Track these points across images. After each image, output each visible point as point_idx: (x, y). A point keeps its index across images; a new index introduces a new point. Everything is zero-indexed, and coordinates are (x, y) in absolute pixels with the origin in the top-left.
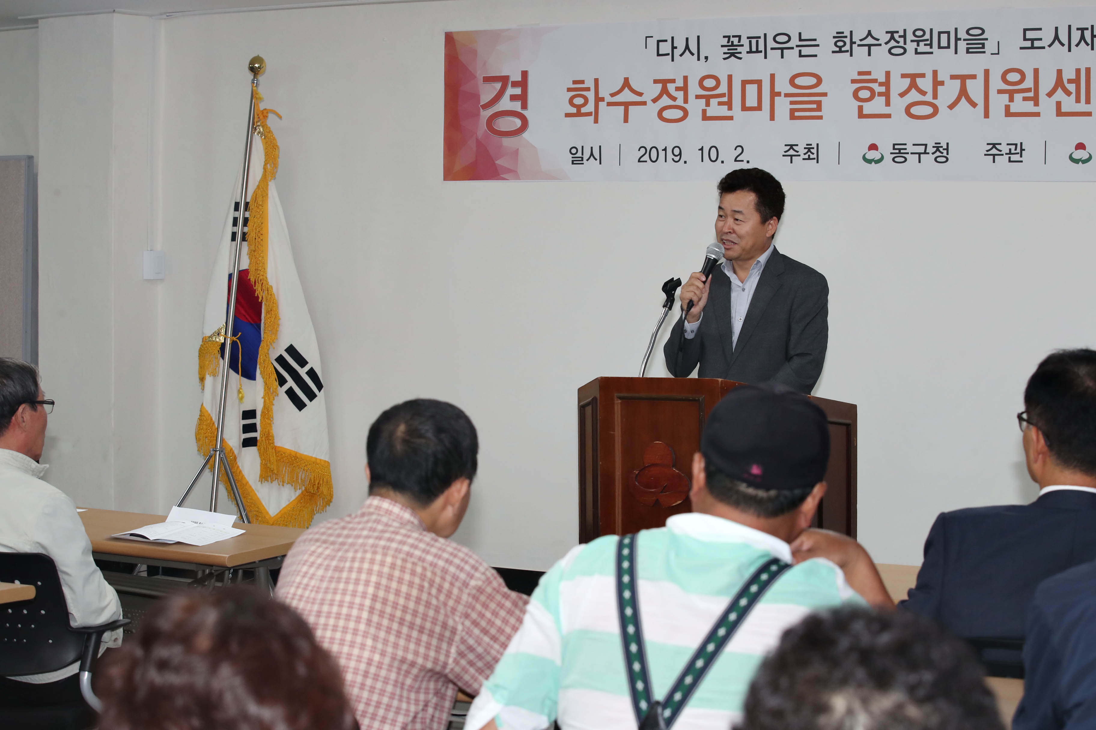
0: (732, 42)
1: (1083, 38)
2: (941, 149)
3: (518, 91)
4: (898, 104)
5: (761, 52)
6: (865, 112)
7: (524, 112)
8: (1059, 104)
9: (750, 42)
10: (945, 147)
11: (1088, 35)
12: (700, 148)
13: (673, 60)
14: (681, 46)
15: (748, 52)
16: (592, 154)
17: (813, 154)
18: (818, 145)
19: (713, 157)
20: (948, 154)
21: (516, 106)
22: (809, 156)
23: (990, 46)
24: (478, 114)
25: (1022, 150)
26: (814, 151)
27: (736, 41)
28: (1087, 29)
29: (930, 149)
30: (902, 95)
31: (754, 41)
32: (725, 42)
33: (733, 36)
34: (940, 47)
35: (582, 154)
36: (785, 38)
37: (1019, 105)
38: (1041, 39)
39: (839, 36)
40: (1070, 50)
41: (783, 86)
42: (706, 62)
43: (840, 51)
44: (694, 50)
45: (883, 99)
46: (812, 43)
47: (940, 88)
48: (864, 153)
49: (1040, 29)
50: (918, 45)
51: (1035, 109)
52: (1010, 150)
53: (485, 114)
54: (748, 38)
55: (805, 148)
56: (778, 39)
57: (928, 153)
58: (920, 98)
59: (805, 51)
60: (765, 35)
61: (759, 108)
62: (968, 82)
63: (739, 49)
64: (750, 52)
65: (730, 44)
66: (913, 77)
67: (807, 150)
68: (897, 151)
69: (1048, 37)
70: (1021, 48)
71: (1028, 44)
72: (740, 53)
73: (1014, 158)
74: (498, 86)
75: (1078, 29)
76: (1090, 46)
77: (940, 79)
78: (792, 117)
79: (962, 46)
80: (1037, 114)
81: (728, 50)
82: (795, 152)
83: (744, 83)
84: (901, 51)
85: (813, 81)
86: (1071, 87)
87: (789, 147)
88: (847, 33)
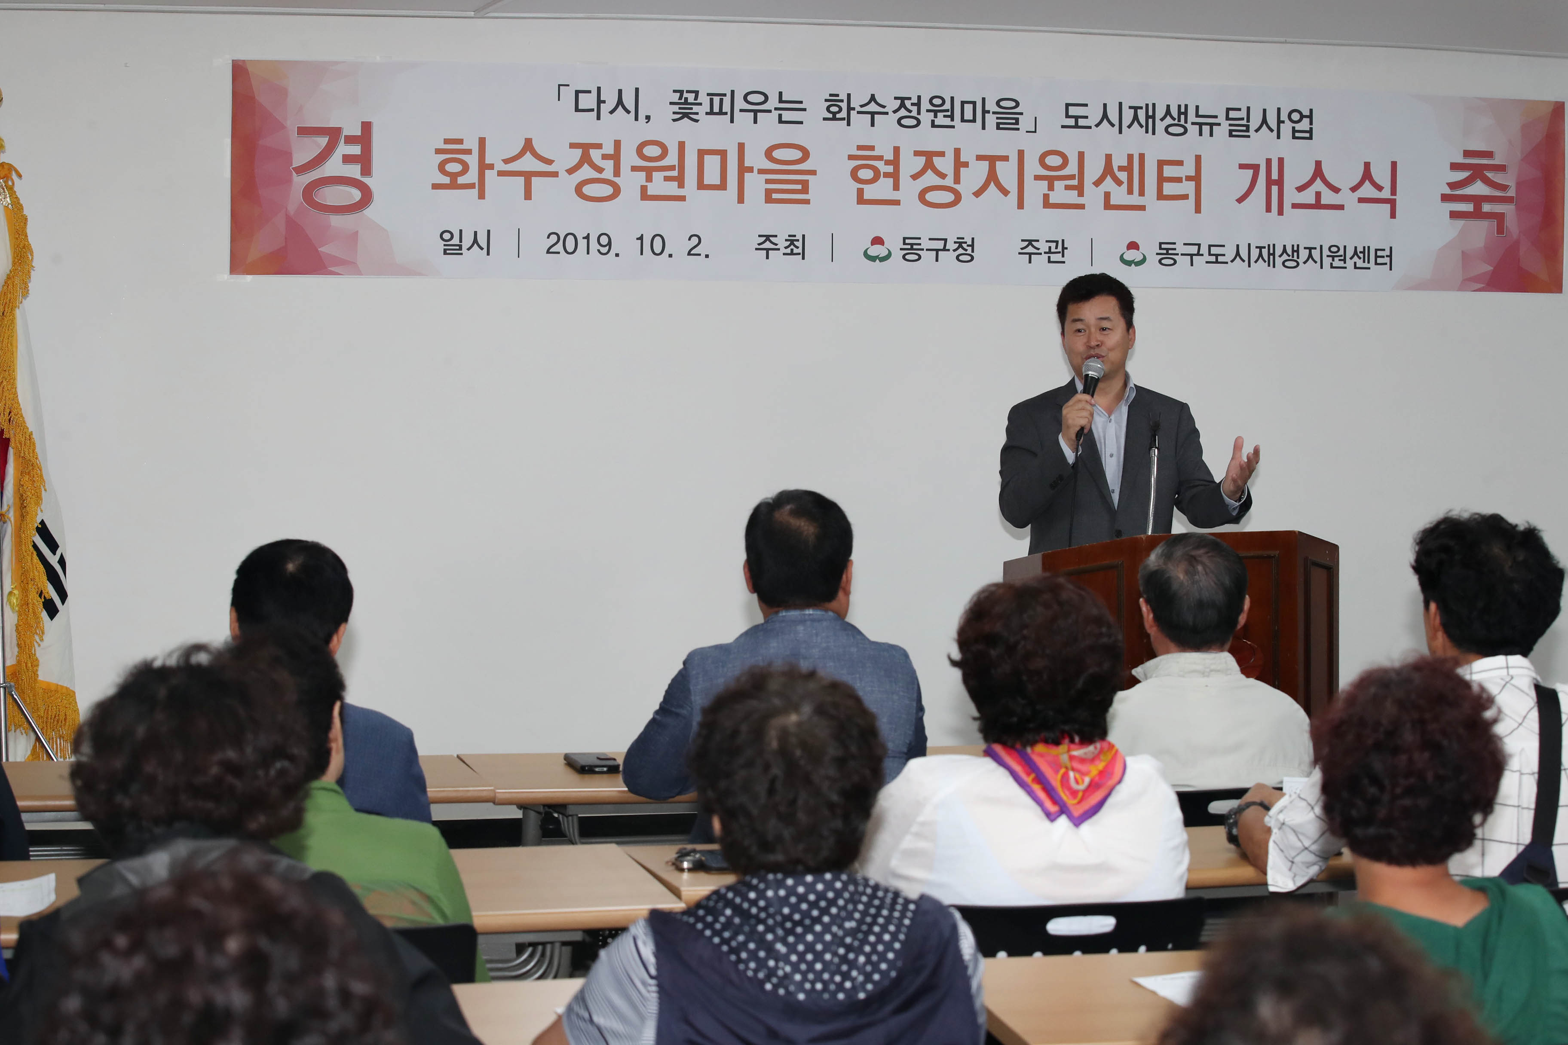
0: (686, 99)
1: (1136, 118)
2: (965, 246)
3: (356, 150)
4: (910, 189)
5: (726, 113)
6: (867, 196)
7: (366, 180)
8: (1107, 195)
9: (712, 101)
10: (970, 243)
11: (1142, 114)
12: (639, 236)
13: (598, 118)
14: (611, 101)
15: (707, 113)
16: (475, 241)
17: (797, 247)
18: (804, 236)
19: (658, 249)
20: (973, 251)
21: (354, 171)
22: (792, 250)
23: (1025, 123)
24: (289, 181)
25: (1064, 248)
26: (799, 244)
27: (691, 98)
28: (1141, 108)
29: (951, 245)
30: (915, 177)
31: (716, 100)
32: (675, 97)
33: (688, 92)
34: (963, 120)
35: (461, 241)
36: (759, 98)
37: (1060, 194)
38: (1086, 117)
39: (833, 100)
40: (1120, 132)
42: (647, 122)
43: (834, 119)
44: (631, 106)
45: (890, 181)
46: (797, 106)
47: (963, 170)
49: (1086, 105)
50: (936, 116)
51: (1080, 200)
52: (1050, 248)
53: (301, 181)
54: (708, 95)
56: (751, 98)
57: (948, 250)
58: (938, 181)
59: (787, 116)
60: (733, 92)
61: (722, 186)
62: (999, 164)
63: (695, 109)
64: (711, 113)
65: (683, 101)
66: (929, 157)
67: (789, 243)
68: (909, 247)
69: (1094, 114)
70: (1063, 127)
71: (1072, 122)
72: (697, 114)
73: (1054, 257)
74: (323, 141)
76: (1144, 128)
77: (963, 158)
78: (769, 199)
79: (991, 120)
80: (1081, 207)
81: (680, 108)
82: (772, 245)
83: (702, 153)
84: (913, 122)
85: (798, 155)
86: (1123, 176)
87: (764, 238)
88: (844, 97)
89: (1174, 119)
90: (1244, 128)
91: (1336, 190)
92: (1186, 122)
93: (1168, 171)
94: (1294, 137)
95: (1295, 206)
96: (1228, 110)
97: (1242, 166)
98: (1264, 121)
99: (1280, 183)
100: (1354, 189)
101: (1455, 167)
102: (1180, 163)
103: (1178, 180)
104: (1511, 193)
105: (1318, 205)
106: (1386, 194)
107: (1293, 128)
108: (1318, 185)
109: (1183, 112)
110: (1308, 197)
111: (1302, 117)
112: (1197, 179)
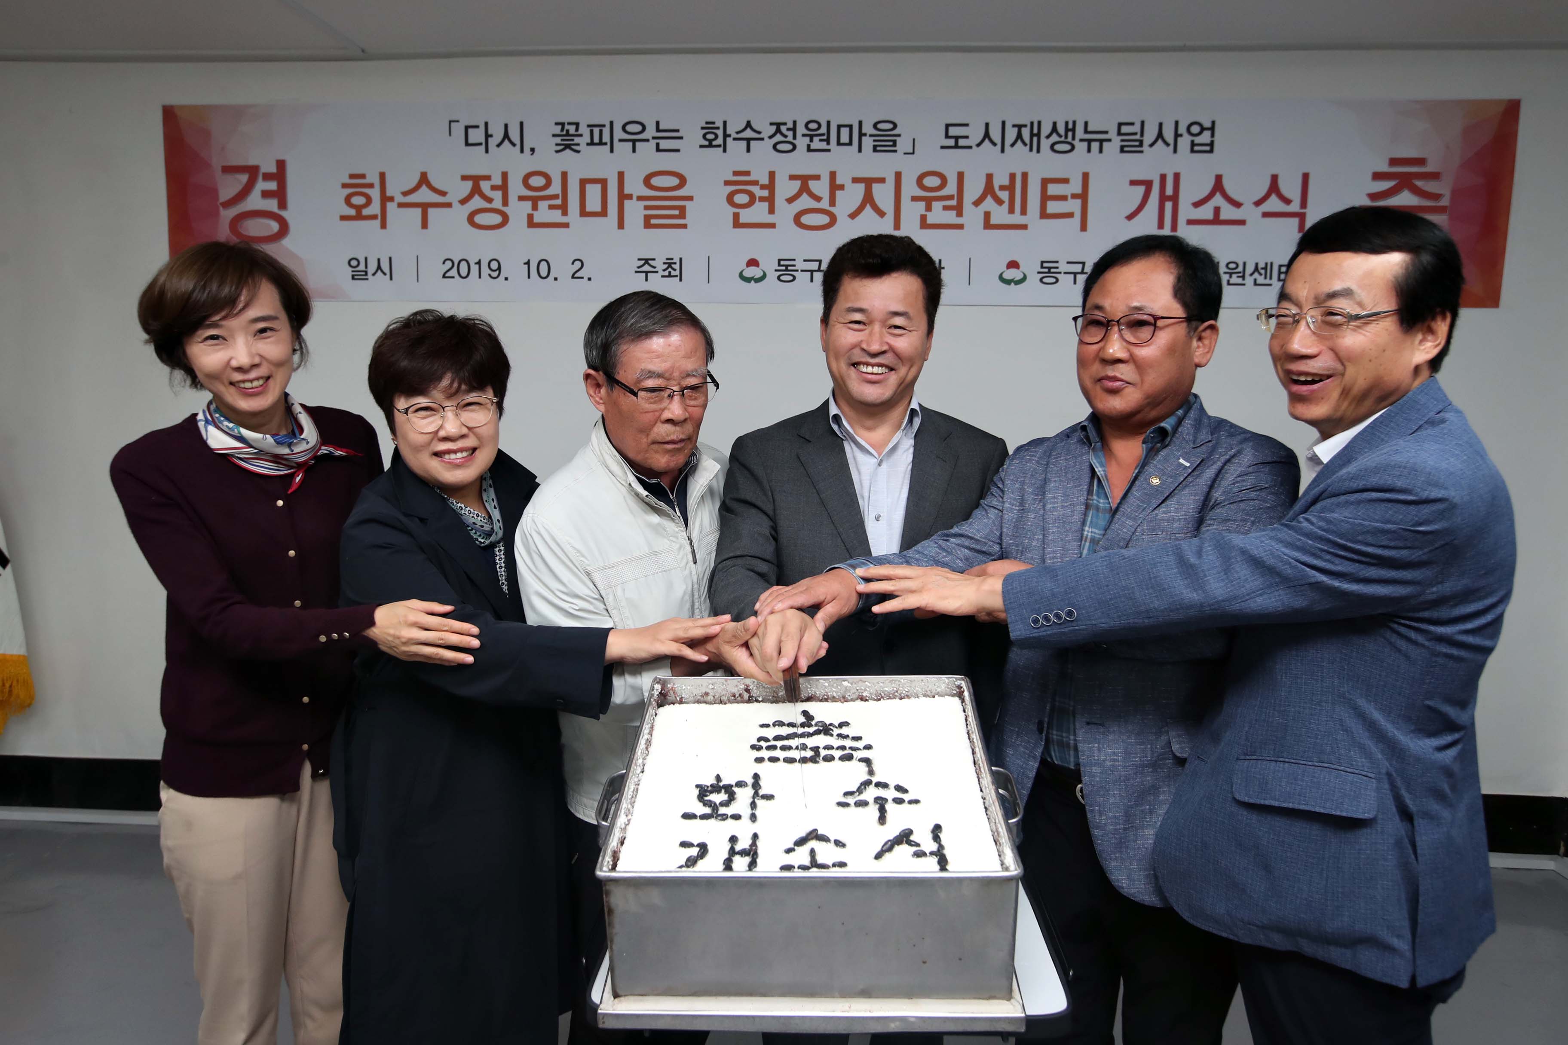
0: (568, 131)
1: (1019, 136)
3: (272, 186)
4: (785, 212)
5: (606, 144)
6: (742, 220)
7: (283, 213)
8: (987, 215)
9: (592, 132)
11: (1026, 133)
12: (526, 261)
13: (487, 151)
14: (498, 135)
15: (588, 144)
16: (379, 267)
17: (675, 270)
18: (681, 259)
19: (544, 273)
21: (272, 205)
22: (670, 272)
23: (903, 144)
24: (217, 214)
26: (677, 267)
27: (572, 129)
28: (1025, 126)
30: (790, 200)
31: (596, 131)
32: (557, 130)
33: (569, 124)
34: (839, 143)
35: (366, 267)
36: (637, 128)
37: (938, 215)
38: (967, 137)
39: (709, 127)
40: (1003, 151)
41: (636, 186)
42: (532, 154)
43: (710, 146)
44: (517, 140)
45: (765, 205)
46: (674, 134)
47: (838, 193)
48: (741, 270)
49: (967, 125)
50: (811, 141)
51: (959, 221)
53: (228, 214)
54: (589, 126)
55: (664, 263)
58: (814, 204)
59: (664, 144)
60: (612, 123)
61: (604, 213)
62: (876, 187)
63: (577, 140)
64: (592, 143)
65: (565, 133)
66: (804, 180)
67: (666, 266)
68: (784, 268)
69: (976, 134)
70: (942, 147)
71: (952, 142)
72: (578, 145)
74: (244, 178)
75: (1014, 126)
76: (1028, 147)
77: (839, 181)
78: (648, 225)
79: (868, 142)
80: (960, 227)
81: (562, 140)
82: (650, 268)
83: (583, 183)
84: (789, 147)
85: (675, 181)
86: (1004, 195)
87: (643, 262)
88: (719, 124)
89: (1060, 136)
90: (1138, 143)
91: (1237, 205)
92: (1074, 138)
93: (1052, 189)
94: (1192, 151)
95: (1190, 222)
96: (1120, 125)
97: (1133, 183)
98: (1160, 135)
99: (1175, 199)
100: (1258, 203)
101: (1378, 176)
102: (1066, 181)
103: (1063, 198)
104: (1445, 202)
105: (1217, 220)
106: (1295, 207)
107: (1192, 142)
108: (1218, 200)
109: (1071, 129)
110: (1205, 212)
111: (1203, 129)
112: (1083, 197)
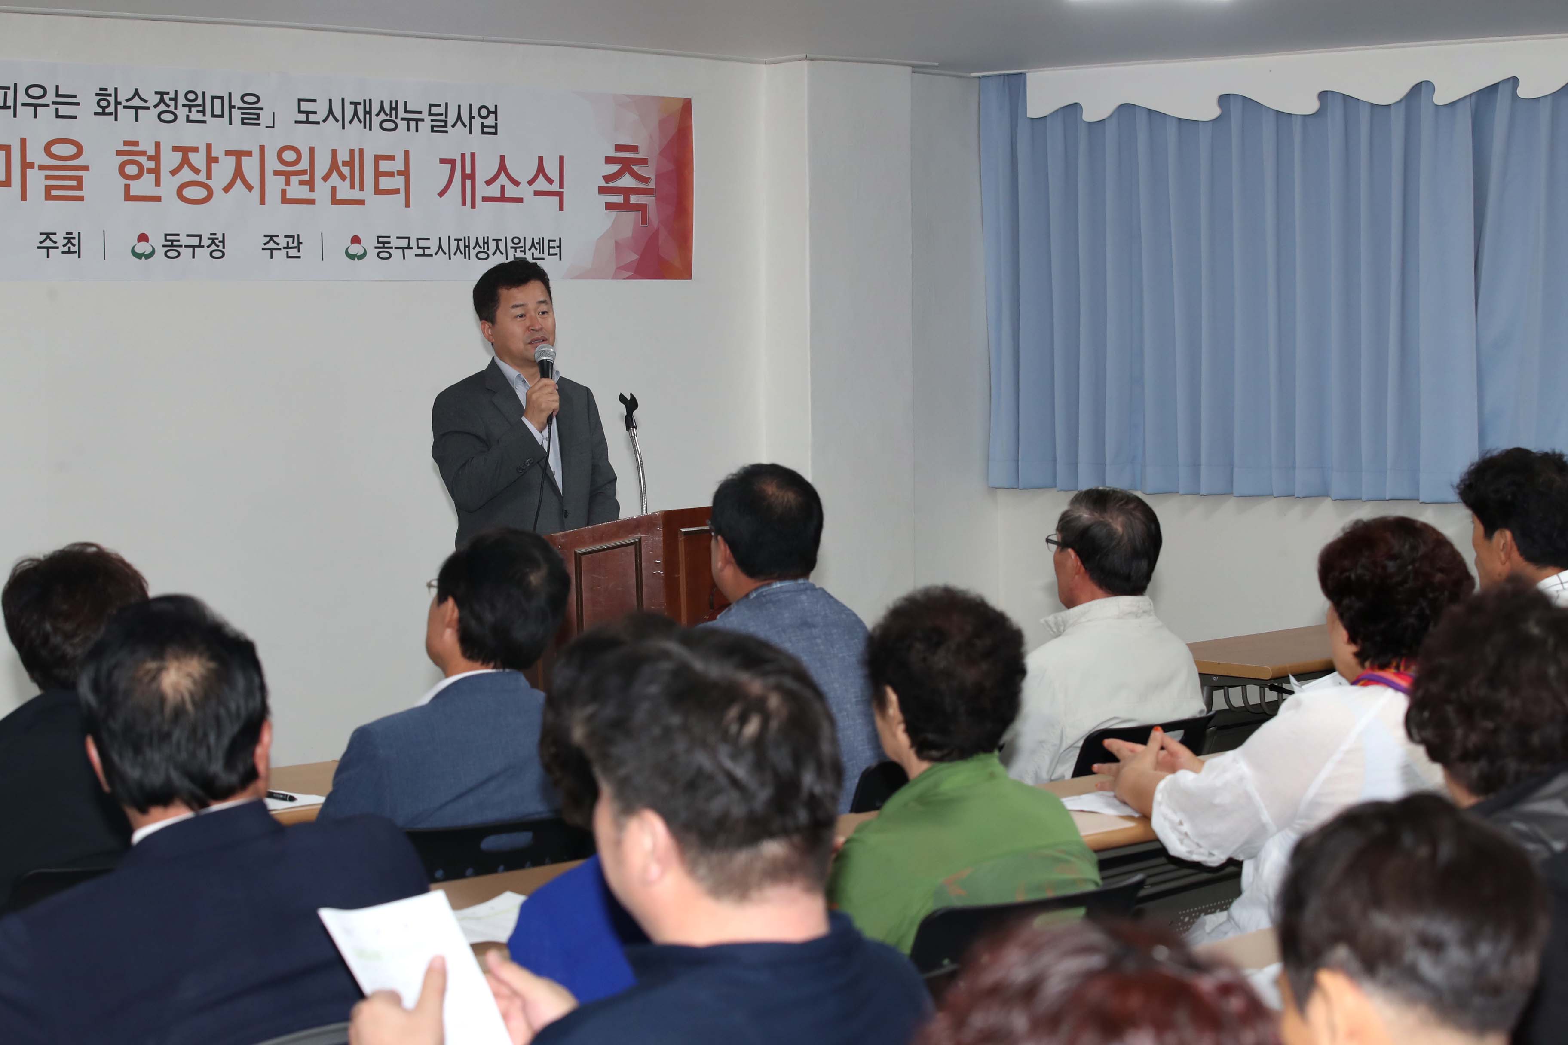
1: (355, 113)
2: (217, 242)
4: (171, 185)
5: (9, 107)
6: (133, 192)
8: (334, 189)
10: (221, 239)
11: (360, 110)
17: (74, 245)
18: (79, 233)
20: (224, 247)
22: (69, 248)
23: (265, 118)
26: (75, 242)
28: (360, 104)
29: (206, 242)
30: (174, 172)
34: (213, 116)
36: (39, 92)
37: (296, 190)
38: (315, 113)
39: (102, 94)
40: (343, 127)
41: (36, 155)
43: (104, 113)
45: (152, 176)
46: (70, 99)
47: (214, 166)
48: (133, 246)
49: (315, 101)
50: (190, 111)
51: (311, 195)
52: (288, 243)
55: (65, 238)
57: (203, 246)
58: (193, 177)
59: (64, 110)
60: (16, 85)
61: (7, 183)
62: (244, 159)
66: (185, 151)
67: (66, 241)
68: (170, 243)
69: (322, 110)
70: (295, 122)
71: (303, 117)
73: (293, 252)
75: (350, 103)
76: (362, 123)
77: (214, 154)
78: (48, 197)
79: (237, 115)
80: (313, 202)
82: (52, 243)
84: (171, 117)
85: (73, 150)
86: (346, 171)
87: (45, 236)
88: (111, 91)
89: (387, 115)
90: (443, 124)
91: (516, 183)
92: (396, 118)
93: (383, 166)
94: (483, 133)
95: (485, 199)
96: (431, 105)
97: (442, 161)
98: (459, 117)
99: (472, 176)
100: (531, 183)
101: (609, 160)
102: (393, 158)
103: (391, 174)
104: (652, 185)
105: (503, 199)
106: (555, 187)
107: (482, 123)
108: (503, 179)
109: (394, 108)
110: (494, 191)
112: (405, 173)
